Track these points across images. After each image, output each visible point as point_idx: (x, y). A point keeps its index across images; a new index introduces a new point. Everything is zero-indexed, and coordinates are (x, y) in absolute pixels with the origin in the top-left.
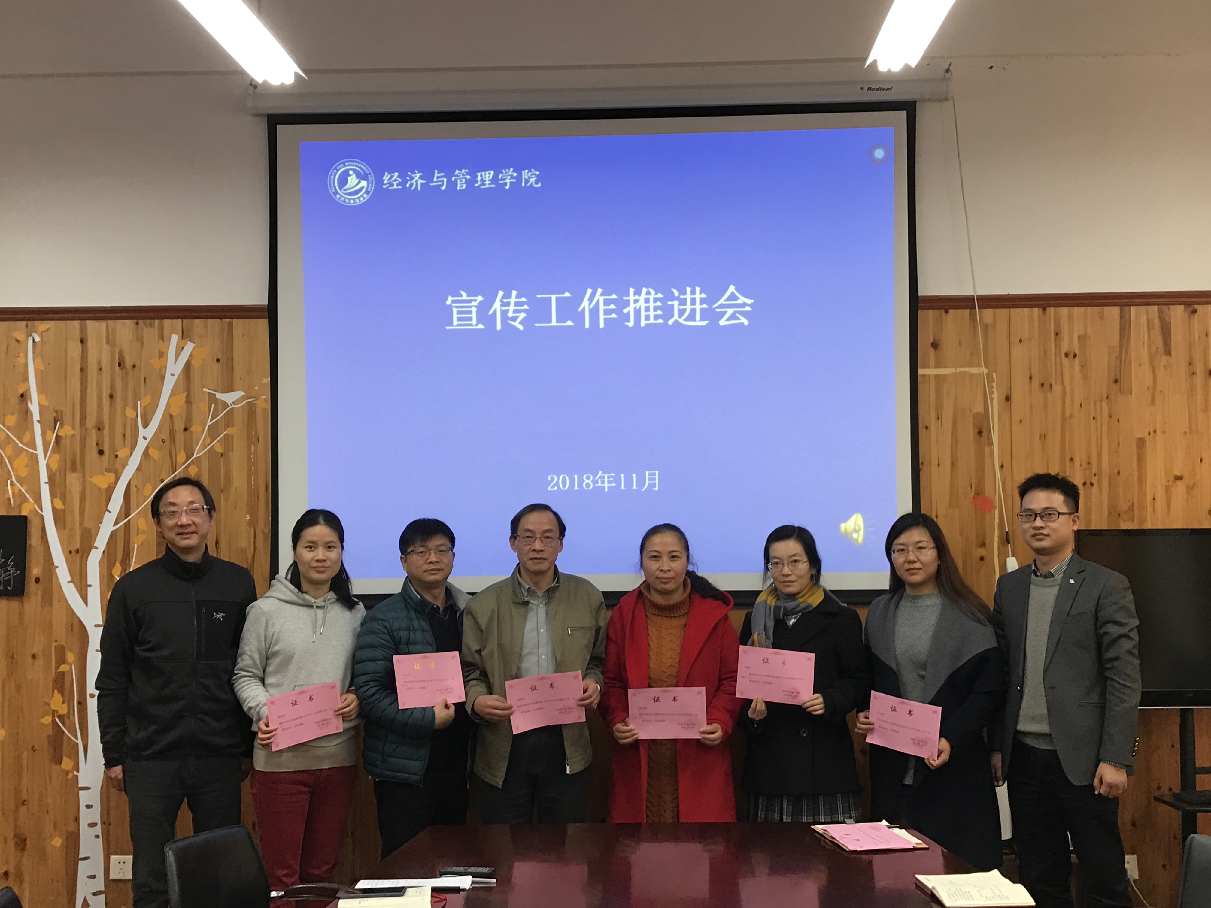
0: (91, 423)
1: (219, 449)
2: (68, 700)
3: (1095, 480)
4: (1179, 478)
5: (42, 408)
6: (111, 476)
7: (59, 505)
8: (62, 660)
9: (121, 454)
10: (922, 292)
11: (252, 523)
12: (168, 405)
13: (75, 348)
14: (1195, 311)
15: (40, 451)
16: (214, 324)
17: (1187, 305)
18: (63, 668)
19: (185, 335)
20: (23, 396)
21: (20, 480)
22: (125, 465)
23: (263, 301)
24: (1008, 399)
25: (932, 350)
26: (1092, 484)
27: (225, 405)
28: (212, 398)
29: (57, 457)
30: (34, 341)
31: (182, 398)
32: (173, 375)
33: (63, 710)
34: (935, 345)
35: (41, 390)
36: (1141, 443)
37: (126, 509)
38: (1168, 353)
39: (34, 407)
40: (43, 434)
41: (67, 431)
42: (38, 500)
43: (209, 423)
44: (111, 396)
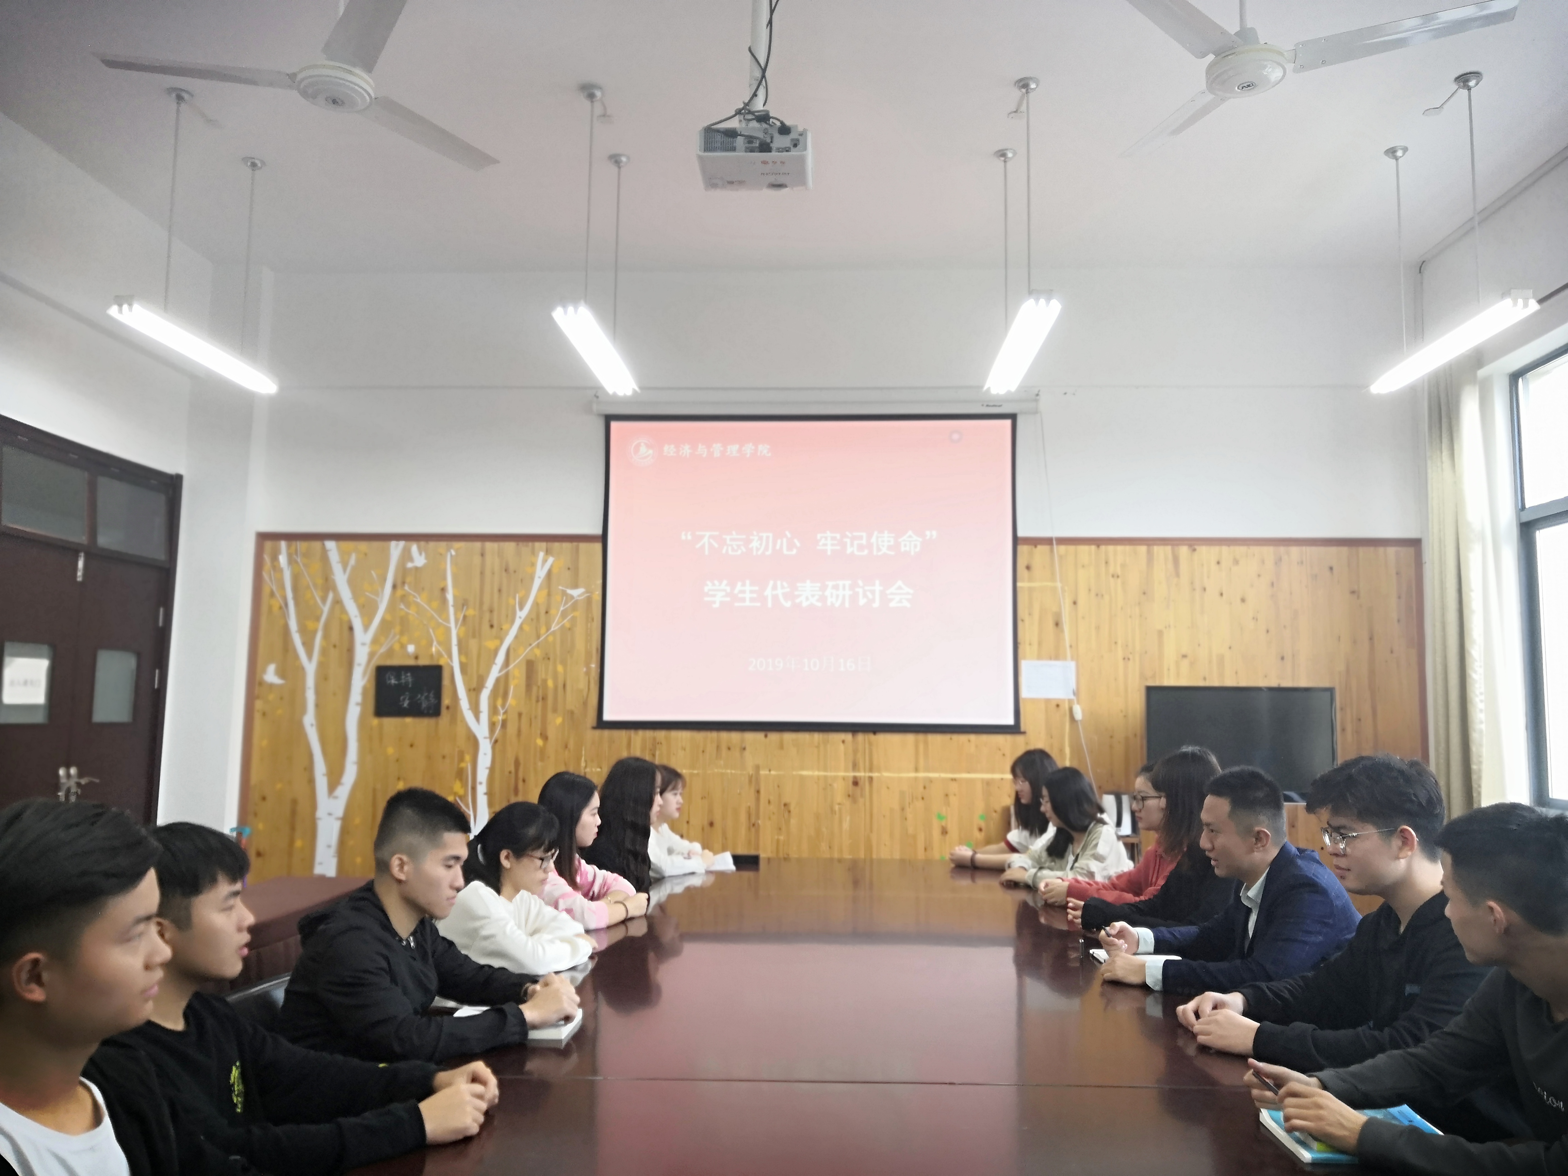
0: (486, 607)
1: (568, 625)
2: (465, 785)
3: (1131, 657)
4: (1184, 656)
5: (455, 597)
6: (497, 642)
7: (464, 660)
8: (461, 759)
9: (505, 627)
10: (1021, 533)
11: (588, 673)
12: (536, 597)
13: (477, 560)
14: (1194, 550)
15: (452, 624)
16: (566, 545)
17: (1190, 546)
18: (463, 765)
19: (548, 552)
20: (443, 590)
21: (439, 643)
22: (507, 633)
23: (599, 531)
24: (1075, 603)
25: (1026, 571)
26: (1129, 659)
27: (572, 597)
28: (564, 593)
29: (463, 629)
30: (451, 556)
31: (545, 592)
32: (539, 577)
33: (461, 792)
34: (1028, 568)
35: (455, 585)
36: (1160, 633)
37: (507, 662)
38: (1177, 575)
39: (450, 596)
40: (455, 614)
41: (471, 612)
42: (450, 656)
43: (562, 609)
44: (500, 591)
